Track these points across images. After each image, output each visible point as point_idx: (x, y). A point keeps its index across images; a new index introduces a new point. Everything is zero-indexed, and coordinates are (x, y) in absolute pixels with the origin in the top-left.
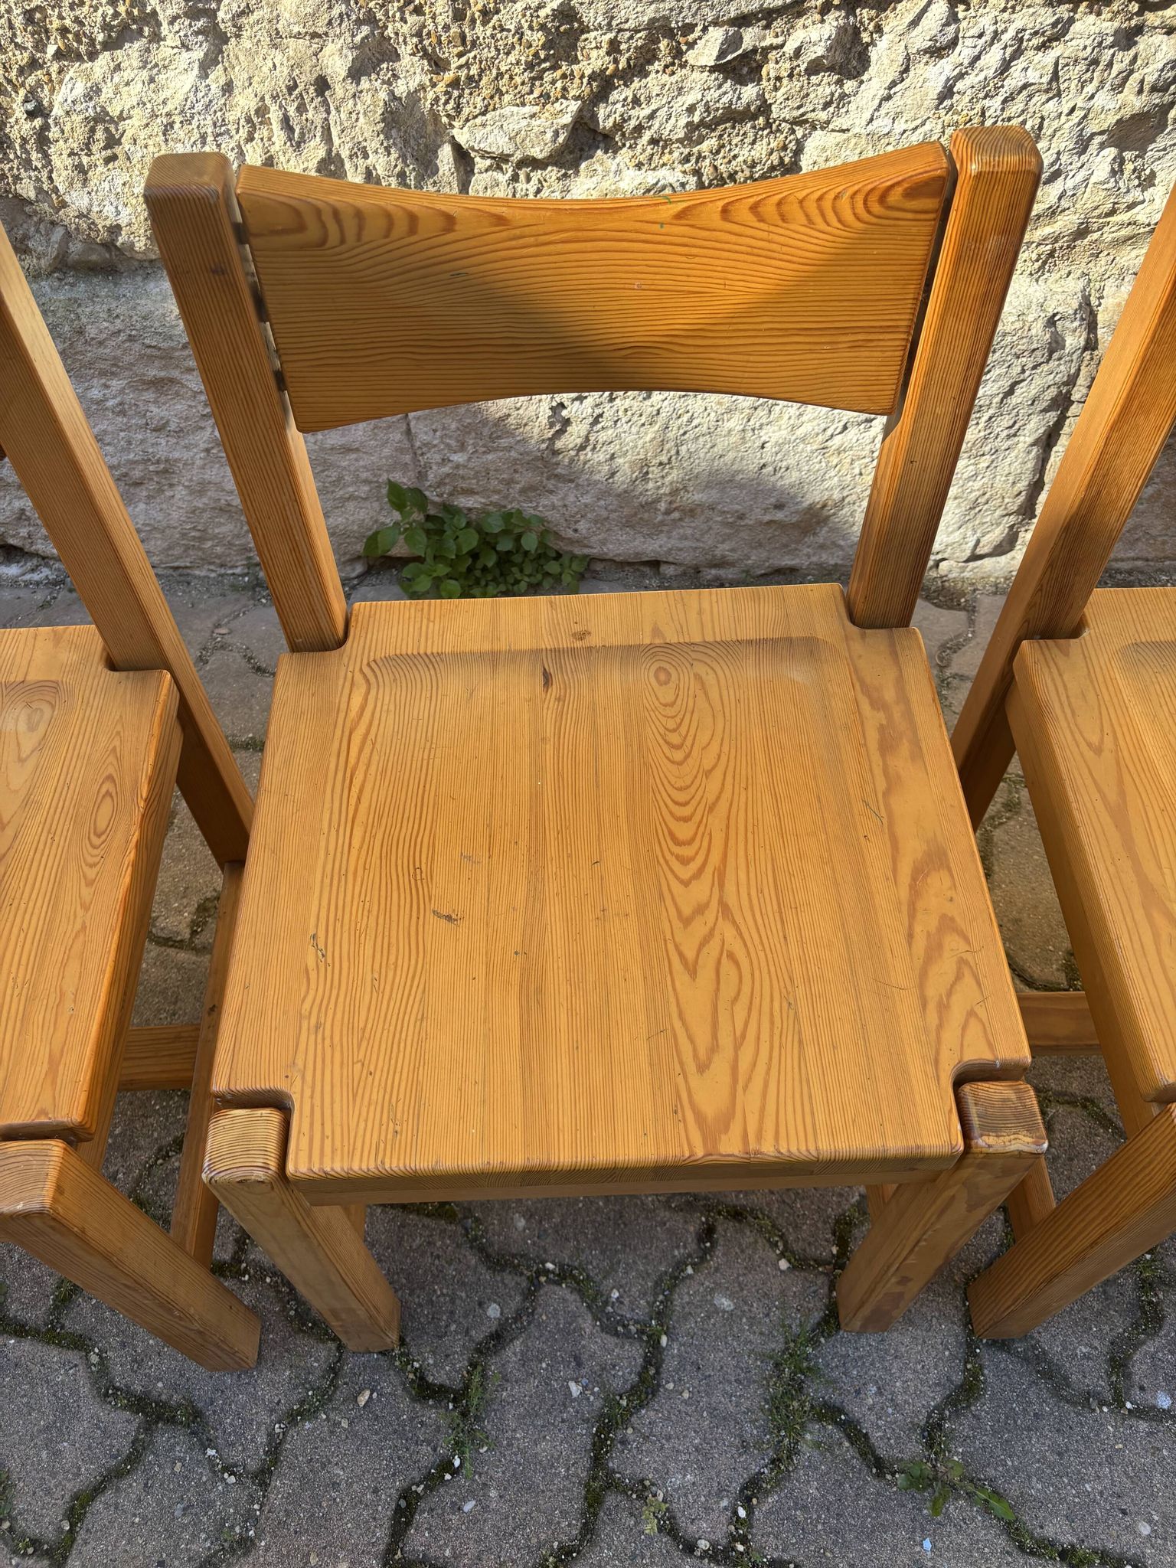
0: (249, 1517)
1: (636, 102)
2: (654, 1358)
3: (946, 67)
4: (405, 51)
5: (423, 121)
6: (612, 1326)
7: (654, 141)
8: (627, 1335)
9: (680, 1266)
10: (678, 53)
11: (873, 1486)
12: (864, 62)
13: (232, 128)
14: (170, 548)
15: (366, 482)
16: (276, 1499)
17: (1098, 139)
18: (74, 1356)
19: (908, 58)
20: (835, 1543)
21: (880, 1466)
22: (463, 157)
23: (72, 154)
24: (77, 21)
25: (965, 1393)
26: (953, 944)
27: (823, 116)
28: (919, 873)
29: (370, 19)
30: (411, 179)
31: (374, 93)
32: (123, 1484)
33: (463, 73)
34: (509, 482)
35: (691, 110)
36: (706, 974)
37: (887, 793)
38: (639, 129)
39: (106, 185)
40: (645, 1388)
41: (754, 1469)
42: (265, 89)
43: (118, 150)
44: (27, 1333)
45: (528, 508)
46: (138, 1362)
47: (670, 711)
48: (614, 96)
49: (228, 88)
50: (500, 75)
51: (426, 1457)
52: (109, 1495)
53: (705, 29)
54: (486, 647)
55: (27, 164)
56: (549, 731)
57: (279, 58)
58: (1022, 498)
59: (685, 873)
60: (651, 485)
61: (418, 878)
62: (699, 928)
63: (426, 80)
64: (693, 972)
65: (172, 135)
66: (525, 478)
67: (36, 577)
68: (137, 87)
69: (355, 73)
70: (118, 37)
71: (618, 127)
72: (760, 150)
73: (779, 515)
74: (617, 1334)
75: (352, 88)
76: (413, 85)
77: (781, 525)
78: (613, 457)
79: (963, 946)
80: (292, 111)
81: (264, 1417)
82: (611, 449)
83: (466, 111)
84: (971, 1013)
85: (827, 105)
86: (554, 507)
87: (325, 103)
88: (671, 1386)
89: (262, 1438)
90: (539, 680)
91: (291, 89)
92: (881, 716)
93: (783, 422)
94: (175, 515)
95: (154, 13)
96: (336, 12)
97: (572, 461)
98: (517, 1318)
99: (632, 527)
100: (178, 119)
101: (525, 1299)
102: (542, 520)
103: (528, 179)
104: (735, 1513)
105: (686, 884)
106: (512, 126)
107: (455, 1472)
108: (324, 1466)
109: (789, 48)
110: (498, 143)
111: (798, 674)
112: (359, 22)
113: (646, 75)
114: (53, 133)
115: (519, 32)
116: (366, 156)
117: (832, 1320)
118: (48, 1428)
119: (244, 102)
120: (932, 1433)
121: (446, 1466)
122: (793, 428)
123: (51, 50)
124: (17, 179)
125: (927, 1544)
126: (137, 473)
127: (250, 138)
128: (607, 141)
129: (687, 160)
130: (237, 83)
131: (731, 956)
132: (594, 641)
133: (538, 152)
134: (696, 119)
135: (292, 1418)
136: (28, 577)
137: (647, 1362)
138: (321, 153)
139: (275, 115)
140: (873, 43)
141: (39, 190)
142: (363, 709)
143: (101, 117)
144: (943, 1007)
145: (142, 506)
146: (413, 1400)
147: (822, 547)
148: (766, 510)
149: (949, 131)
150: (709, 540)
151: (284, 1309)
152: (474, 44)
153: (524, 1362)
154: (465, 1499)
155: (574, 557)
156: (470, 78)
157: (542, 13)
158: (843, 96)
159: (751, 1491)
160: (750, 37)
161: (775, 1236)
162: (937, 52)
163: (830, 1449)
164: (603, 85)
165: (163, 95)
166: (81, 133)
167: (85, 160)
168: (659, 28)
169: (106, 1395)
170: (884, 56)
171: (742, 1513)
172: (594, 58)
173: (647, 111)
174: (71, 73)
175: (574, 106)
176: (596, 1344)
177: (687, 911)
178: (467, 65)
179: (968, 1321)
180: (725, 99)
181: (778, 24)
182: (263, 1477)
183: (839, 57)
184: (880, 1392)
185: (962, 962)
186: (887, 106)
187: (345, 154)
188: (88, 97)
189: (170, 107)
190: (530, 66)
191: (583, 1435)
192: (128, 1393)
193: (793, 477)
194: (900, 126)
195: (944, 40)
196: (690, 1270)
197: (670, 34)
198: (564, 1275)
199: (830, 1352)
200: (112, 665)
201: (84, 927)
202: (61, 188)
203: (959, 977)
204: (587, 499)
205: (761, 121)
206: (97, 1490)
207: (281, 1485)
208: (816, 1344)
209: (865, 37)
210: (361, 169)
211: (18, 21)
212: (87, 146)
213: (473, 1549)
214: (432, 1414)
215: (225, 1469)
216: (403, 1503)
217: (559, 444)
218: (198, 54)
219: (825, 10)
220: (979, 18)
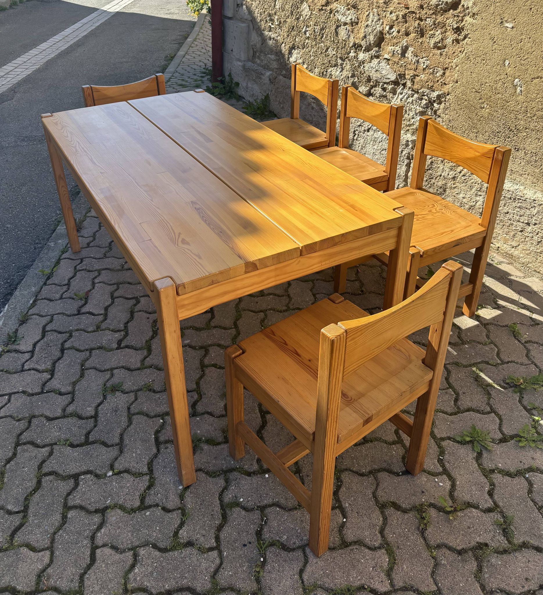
1: (375, 90)
3: (401, 96)
10: (379, 85)
17: (418, 114)
19: (398, 94)
24: (332, 63)
48: (373, 89)
49: (341, 75)
53: (381, 83)
68: (334, 72)
70: (335, 66)
87: (348, 80)
95: (338, 64)
96: (351, 69)
106: (363, 89)
112: (353, 71)
113: (376, 87)
114: (327, 75)
115: (365, 77)
152: (361, 77)
157: (367, 75)
158: (393, 97)
160: (385, 85)
162: (401, 94)
173: (376, 92)
175: (369, 89)
189: (336, 75)
190: (365, 82)
195: (401, 92)
219: (392, 84)
220: (405, 91)
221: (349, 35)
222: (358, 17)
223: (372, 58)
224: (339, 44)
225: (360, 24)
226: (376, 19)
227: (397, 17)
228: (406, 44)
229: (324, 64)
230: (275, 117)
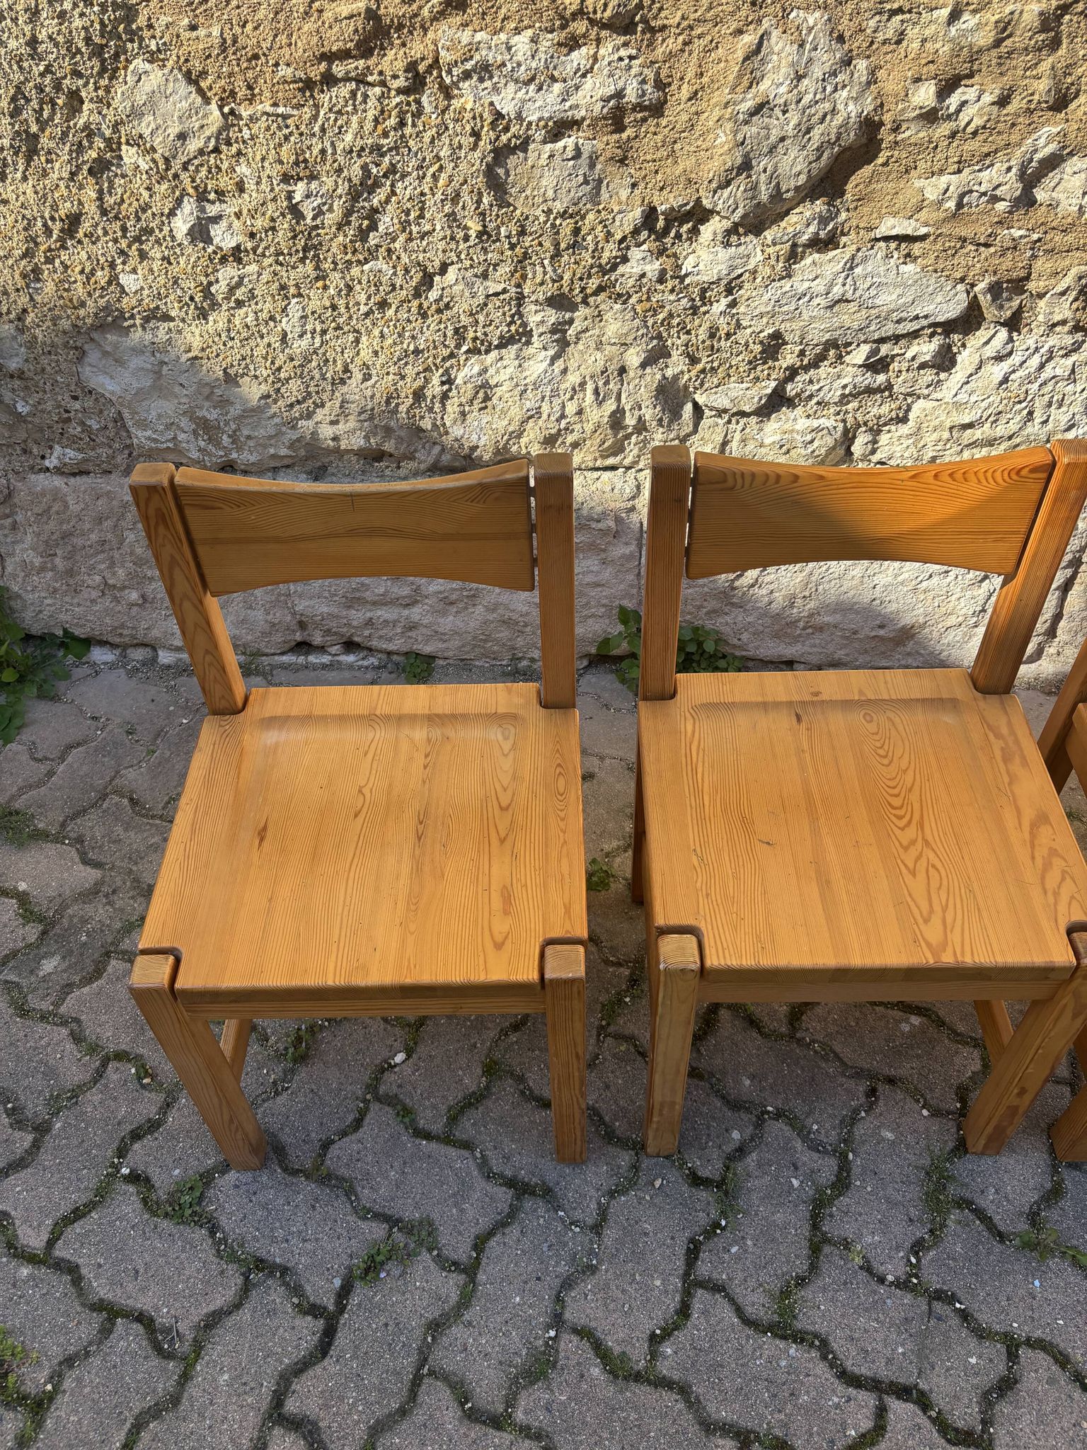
0: (591, 1252)
1: (811, 382)
2: (844, 1167)
3: (1005, 366)
4: (674, 353)
5: (678, 390)
6: (815, 1147)
7: (819, 403)
8: (826, 1152)
9: (856, 1111)
10: (840, 357)
11: (998, 1248)
12: (953, 362)
13: (562, 393)
14: (463, 646)
15: (604, 606)
16: (608, 1241)
18: (466, 1153)
19: (981, 361)
20: (976, 1281)
21: (1001, 1237)
22: (698, 410)
23: (461, 405)
24: (486, 334)
25: (1054, 1194)
26: (1057, 862)
27: (926, 392)
28: (1034, 826)
29: (659, 337)
30: (665, 422)
31: (653, 376)
32: (507, 1231)
33: (708, 366)
34: (700, 607)
35: (845, 387)
36: (921, 876)
37: (1010, 784)
38: (811, 397)
39: (476, 423)
40: (842, 1183)
41: (919, 1234)
42: (587, 373)
43: (489, 404)
44: (433, 1138)
45: (709, 625)
46: (507, 1158)
47: (877, 737)
48: (798, 378)
49: (565, 371)
50: (731, 367)
51: (703, 1219)
52: (498, 1237)
53: (858, 345)
54: (760, 699)
55: (431, 410)
56: (806, 747)
57: (599, 355)
58: (1048, 624)
59: (902, 823)
60: (795, 610)
61: (746, 823)
62: (914, 852)
63: (685, 368)
64: (914, 874)
65: (525, 396)
66: (712, 604)
67: (365, 663)
68: (510, 370)
69: (643, 365)
70: (505, 343)
71: (798, 395)
72: (885, 409)
73: (882, 632)
74: (819, 1151)
75: (640, 372)
76: (676, 371)
77: (881, 638)
78: (772, 592)
79: (1064, 864)
80: (600, 384)
81: (593, 1192)
82: (771, 587)
83: (706, 385)
84: (1072, 897)
85: (928, 386)
86: (727, 624)
87: (622, 381)
88: (858, 1183)
89: (593, 1206)
90: (794, 719)
91: (603, 373)
92: (1001, 743)
93: (890, 572)
94: (472, 625)
95: (531, 330)
96: (640, 333)
97: (744, 594)
98: (752, 1140)
99: (779, 638)
100: (530, 387)
101: (756, 1128)
102: (717, 632)
103: (738, 423)
104: (909, 1260)
105: (902, 829)
106: (733, 394)
107: (723, 1229)
108: (637, 1223)
109: (909, 355)
110: (723, 402)
111: (948, 719)
112: (652, 338)
113: (819, 367)
114: (454, 393)
115: (747, 345)
116: (640, 409)
117: (961, 1147)
118: (454, 1195)
119: (573, 379)
120: (1033, 1218)
121: (717, 1225)
122: (896, 576)
123: (464, 348)
124: (422, 418)
125: (1037, 1283)
126: (454, 597)
127: (572, 398)
128: (790, 403)
129: (838, 414)
130: (571, 369)
131: (933, 866)
132: (825, 697)
133: (747, 409)
134: (847, 392)
135: (612, 1194)
136: (360, 663)
137: (841, 1169)
138: (614, 407)
139: (590, 387)
140: (959, 353)
141: (434, 425)
142: (694, 732)
143: (485, 385)
144: (1056, 894)
145: (451, 618)
146: (690, 1185)
147: (909, 654)
148: (872, 629)
149: (1005, 402)
150: (831, 648)
151: (597, 1130)
152: (718, 350)
153: (760, 1165)
154: (731, 1245)
155: (735, 657)
156: (712, 368)
157: (762, 335)
158: (939, 382)
159: (918, 1247)
160: (884, 349)
161: (916, 1094)
162: (999, 358)
163: (968, 1225)
164: (792, 373)
165: (525, 374)
166: (469, 395)
167: (467, 409)
168: (832, 344)
169: (489, 1177)
170: (966, 359)
171: (913, 1260)
172: (788, 358)
173: (817, 387)
174: (472, 361)
175: (773, 384)
176: (807, 1157)
177: (905, 843)
178: (712, 361)
179: (1052, 1150)
180: (866, 382)
181: (903, 342)
182: (597, 1228)
183: (938, 361)
184: (997, 1192)
185: (1064, 872)
186: (965, 387)
187: (627, 408)
188: (480, 374)
189: (528, 381)
190: (750, 362)
191: (804, 1210)
192: (501, 1176)
193: (894, 607)
194: (973, 398)
195: (1005, 352)
196: (863, 1114)
197: (837, 347)
198: (779, 1115)
199: (962, 1167)
200: (545, 705)
201: (565, 842)
202: (448, 424)
203: (1063, 879)
204: (750, 619)
205: (887, 393)
206: (491, 1234)
207: (610, 1234)
208: (952, 1163)
209: (955, 350)
210: (636, 416)
211: (450, 333)
212: (471, 402)
213: (740, 1275)
214: (703, 1194)
215: (571, 1224)
216: (692, 1246)
217: (737, 584)
218: (551, 352)
219: (932, 335)
220: (1026, 340)
221: (600, 181)
222: (658, 74)
223: (794, 256)
224: (527, 240)
225: (677, 113)
226: (825, 60)
227: (1005, 29)
228: (1052, 148)
229: (417, 352)
230: (89, 650)
